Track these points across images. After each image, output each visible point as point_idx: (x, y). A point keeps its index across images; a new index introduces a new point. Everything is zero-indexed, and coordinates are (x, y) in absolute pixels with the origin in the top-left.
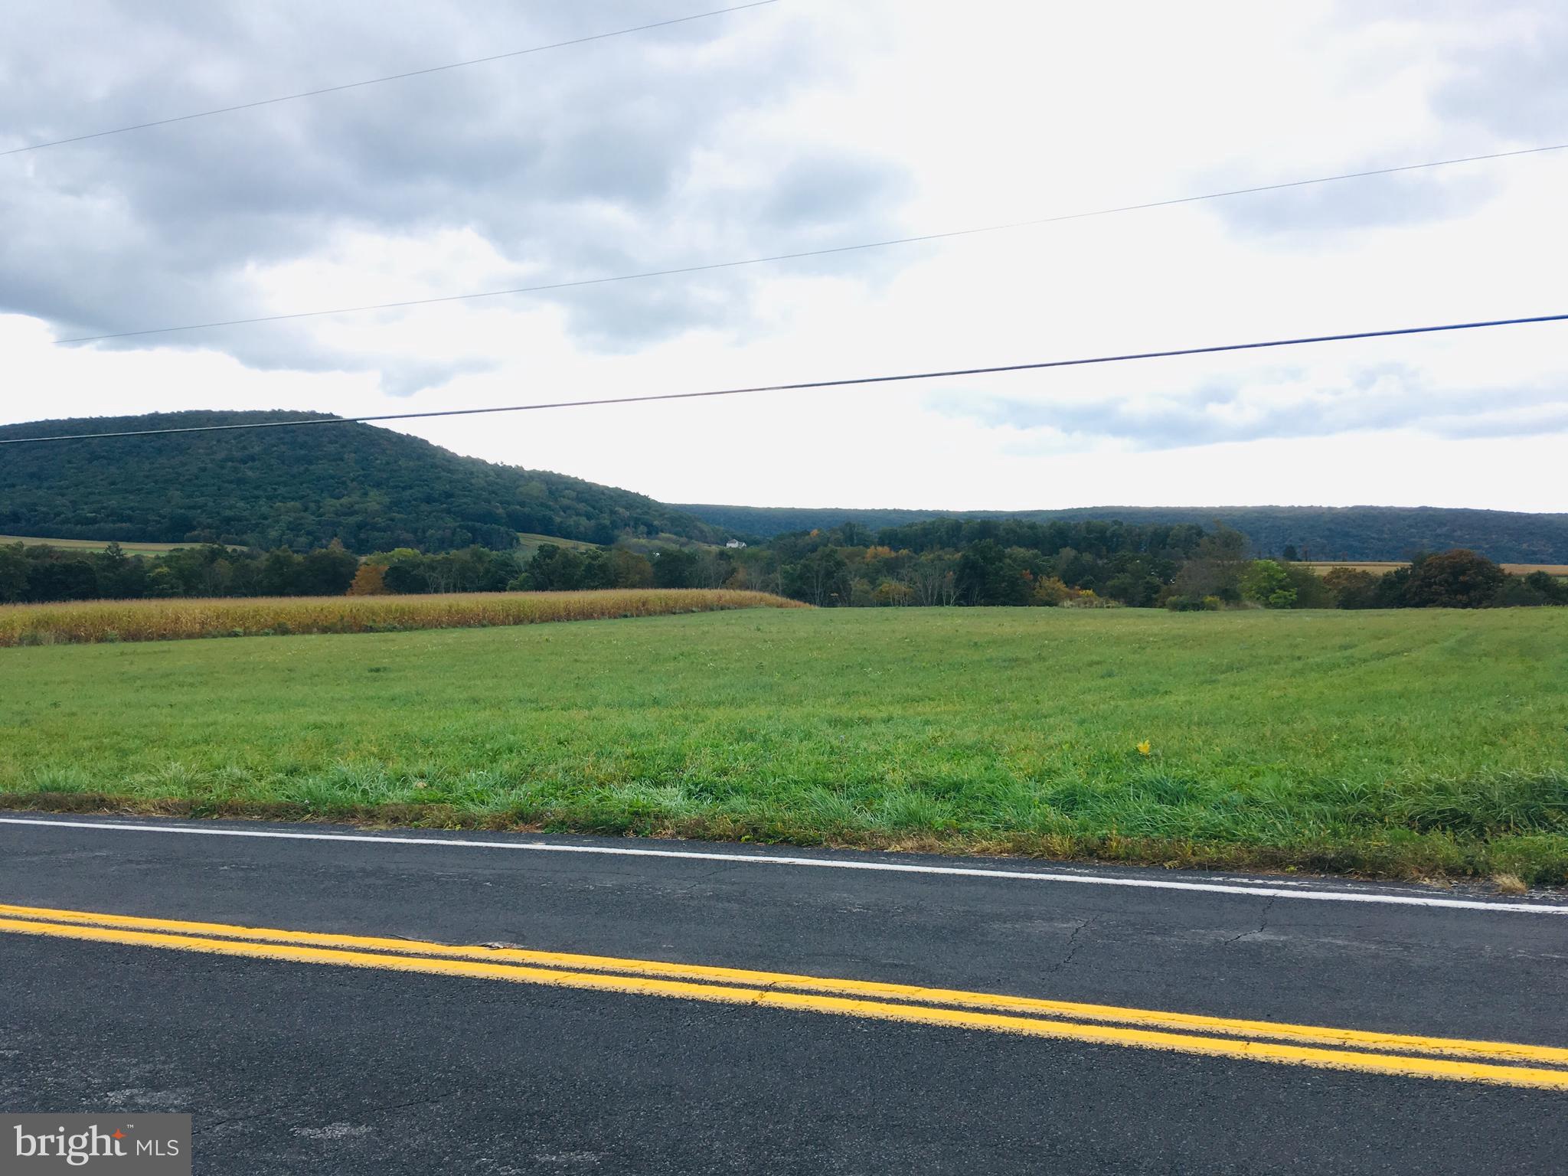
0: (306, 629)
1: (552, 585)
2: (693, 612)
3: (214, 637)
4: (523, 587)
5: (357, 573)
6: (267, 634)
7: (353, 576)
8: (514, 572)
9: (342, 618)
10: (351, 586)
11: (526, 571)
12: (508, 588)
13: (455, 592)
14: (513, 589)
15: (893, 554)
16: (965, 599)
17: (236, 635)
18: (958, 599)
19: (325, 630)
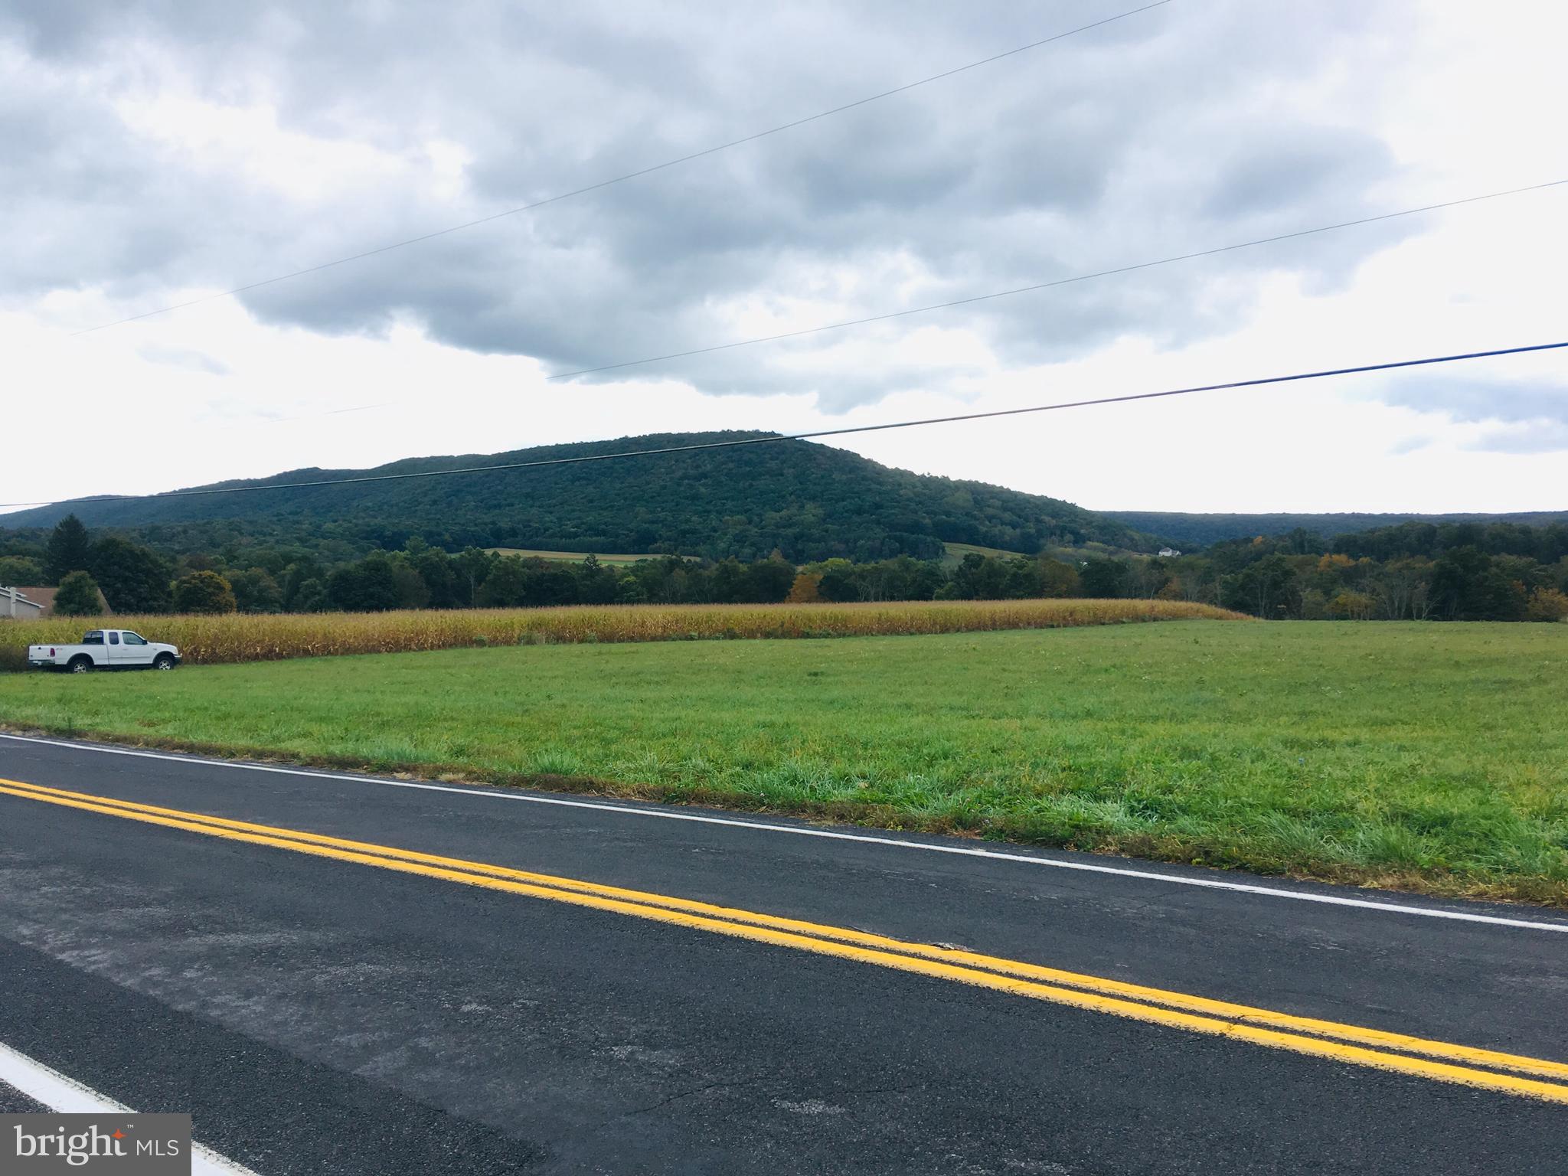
0: (751, 634)
1: (977, 594)
2: (1124, 623)
3: (673, 640)
4: (949, 596)
5: (794, 582)
6: (718, 638)
7: (791, 585)
8: (940, 581)
9: (782, 625)
10: (789, 594)
11: (952, 580)
12: (934, 596)
13: (884, 600)
14: (939, 598)
15: (1352, 563)
16: (1441, 612)
17: (692, 638)
18: (1430, 612)
19: (767, 635)
